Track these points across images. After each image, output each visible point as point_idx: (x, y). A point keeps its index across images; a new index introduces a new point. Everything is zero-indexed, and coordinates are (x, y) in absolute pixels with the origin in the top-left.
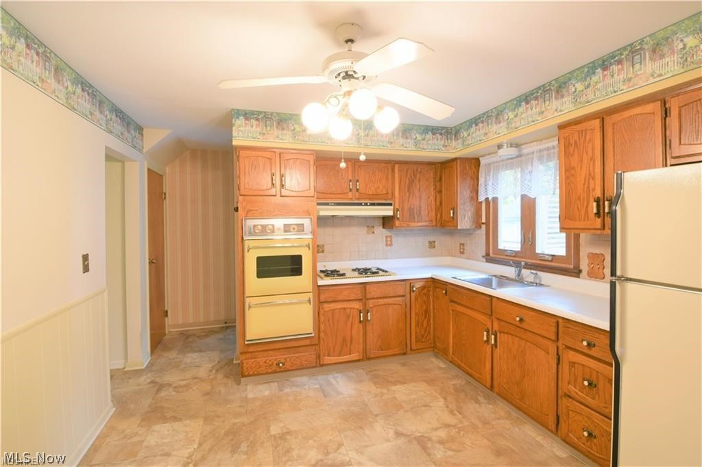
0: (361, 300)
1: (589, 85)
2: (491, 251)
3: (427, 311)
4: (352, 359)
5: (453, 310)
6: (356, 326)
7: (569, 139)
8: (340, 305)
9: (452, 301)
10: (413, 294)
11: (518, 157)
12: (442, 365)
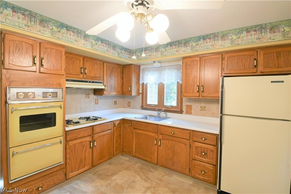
0: (90, 135)
1: (198, 44)
2: (144, 105)
3: (120, 135)
4: (85, 170)
5: (136, 133)
6: (88, 150)
7: (187, 63)
8: (79, 141)
9: (135, 128)
10: (115, 128)
11: (160, 67)
12: (127, 159)
